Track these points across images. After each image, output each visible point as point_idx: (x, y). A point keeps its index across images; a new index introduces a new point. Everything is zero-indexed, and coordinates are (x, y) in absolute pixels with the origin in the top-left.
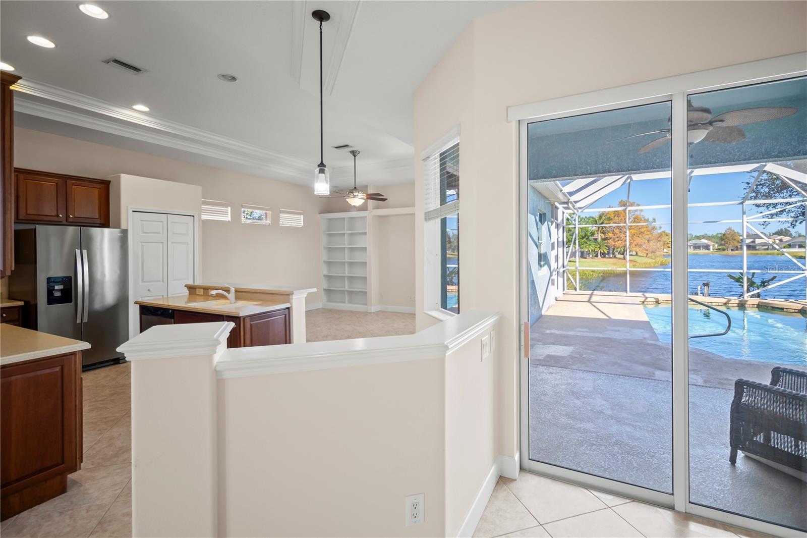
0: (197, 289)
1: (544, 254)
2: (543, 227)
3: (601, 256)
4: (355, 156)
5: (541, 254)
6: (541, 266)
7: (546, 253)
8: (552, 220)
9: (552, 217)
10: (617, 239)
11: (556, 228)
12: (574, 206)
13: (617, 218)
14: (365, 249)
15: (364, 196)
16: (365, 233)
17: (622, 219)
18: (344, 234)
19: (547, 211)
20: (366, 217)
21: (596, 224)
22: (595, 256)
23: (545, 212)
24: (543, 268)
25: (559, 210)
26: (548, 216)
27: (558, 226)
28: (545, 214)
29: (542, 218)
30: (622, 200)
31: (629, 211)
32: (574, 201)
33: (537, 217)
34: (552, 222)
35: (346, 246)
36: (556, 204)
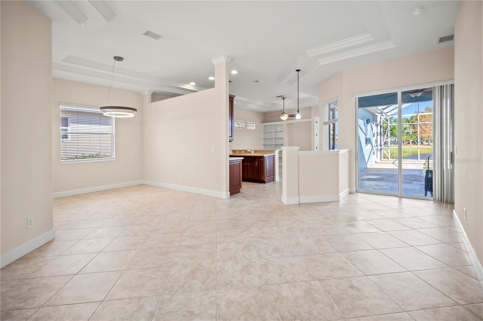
0: (237, 151)
1: (369, 138)
2: (368, 125)
3: (412, 143)
4: (284, 99)
5: (367, 139)
6: (367, 144)
7: (370, 138)
8: (374, 122)
9: (373, 121)
10: (423, 132)
11: (375, 126)
12: (386, 115)
13: (424, 119)
14: (282, 138)
15: (287, 116)
16: (283, 131)
17: (427, 119)
18: (272, 132)
19: (371, 118)
20: (283, 124)
21: (409, 123)
22: (408, 144)
23: (369, 118)
24: (368, 145)
25: (378, 117)
26: (371, 120)
27: (377, 125)
28: (369, 120)
29: (368, 121)
30: (427, 107)
31: (420, 115)
32: (386, 112)
33: (365, 121)
34: (373, 123)
35: (273, 137)
36: (376, 114)
